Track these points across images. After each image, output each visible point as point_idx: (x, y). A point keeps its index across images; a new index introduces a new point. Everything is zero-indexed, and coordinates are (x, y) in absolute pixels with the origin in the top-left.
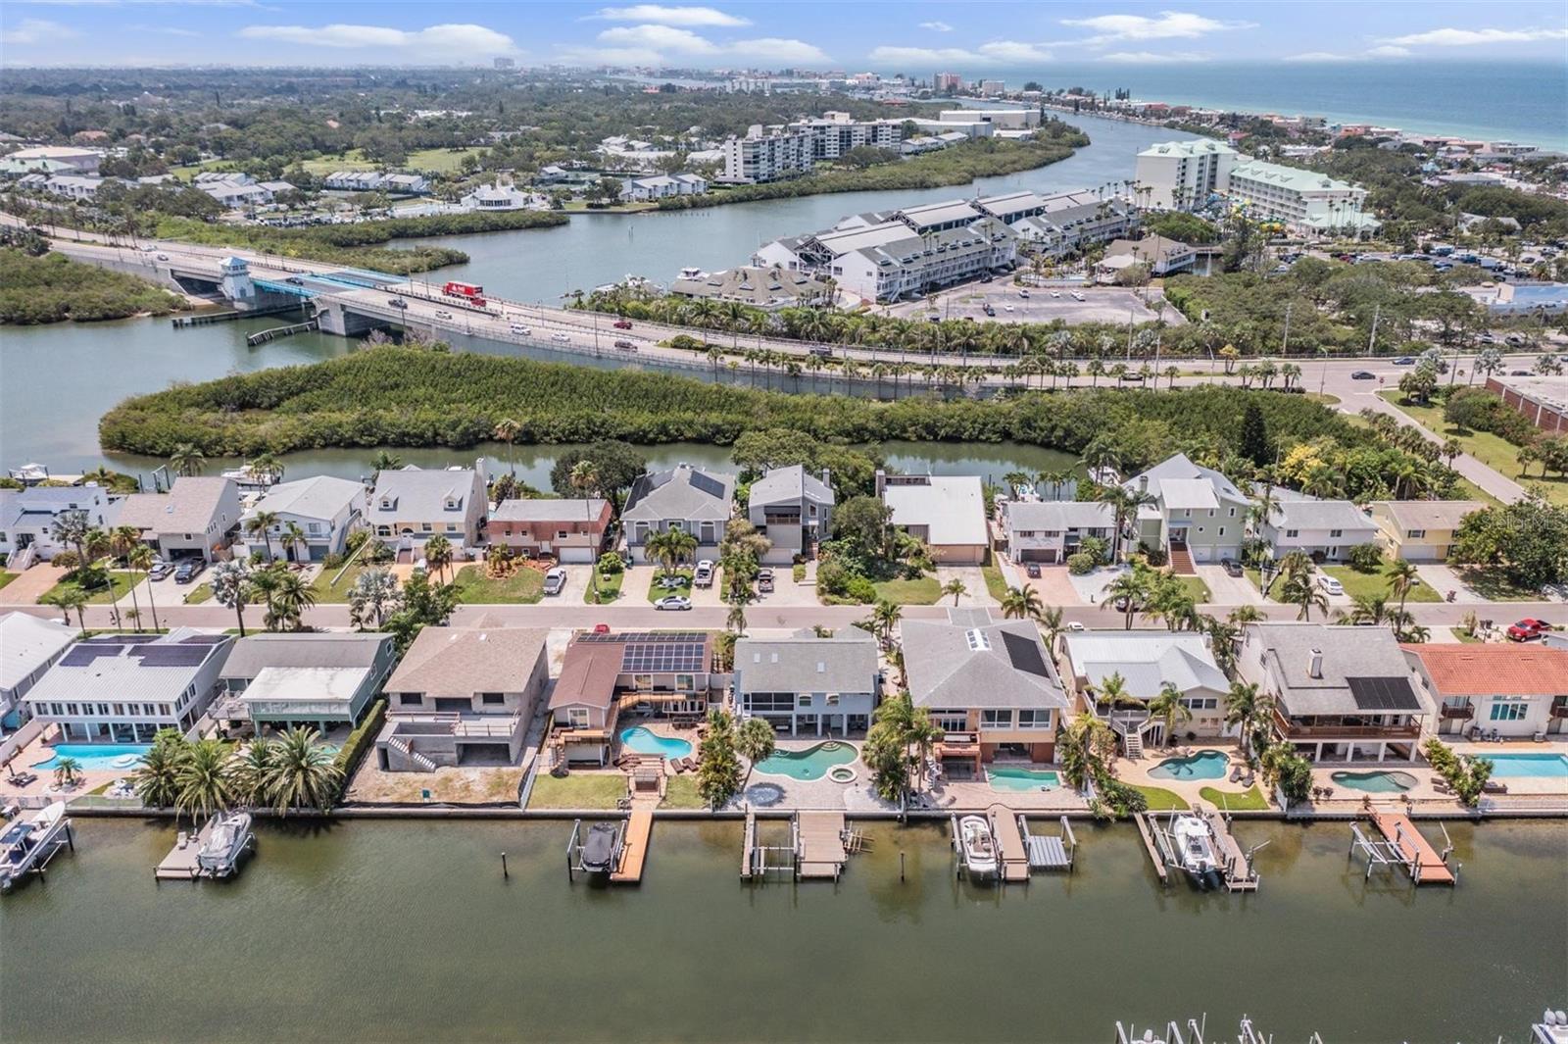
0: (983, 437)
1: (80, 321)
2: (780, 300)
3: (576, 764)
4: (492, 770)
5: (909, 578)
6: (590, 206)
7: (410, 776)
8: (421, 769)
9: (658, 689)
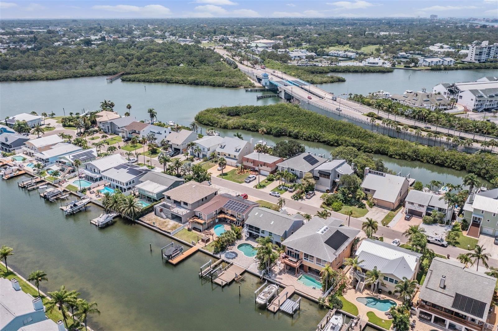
0: (453, 167)
1: (227, 87)
2: (425, 105)
3: (195, 229)
4: (177, 223)
5: (359, 207)
6: (405, 67)
7: (159, 218)
8: (162, 217)
9: (232, 215)
